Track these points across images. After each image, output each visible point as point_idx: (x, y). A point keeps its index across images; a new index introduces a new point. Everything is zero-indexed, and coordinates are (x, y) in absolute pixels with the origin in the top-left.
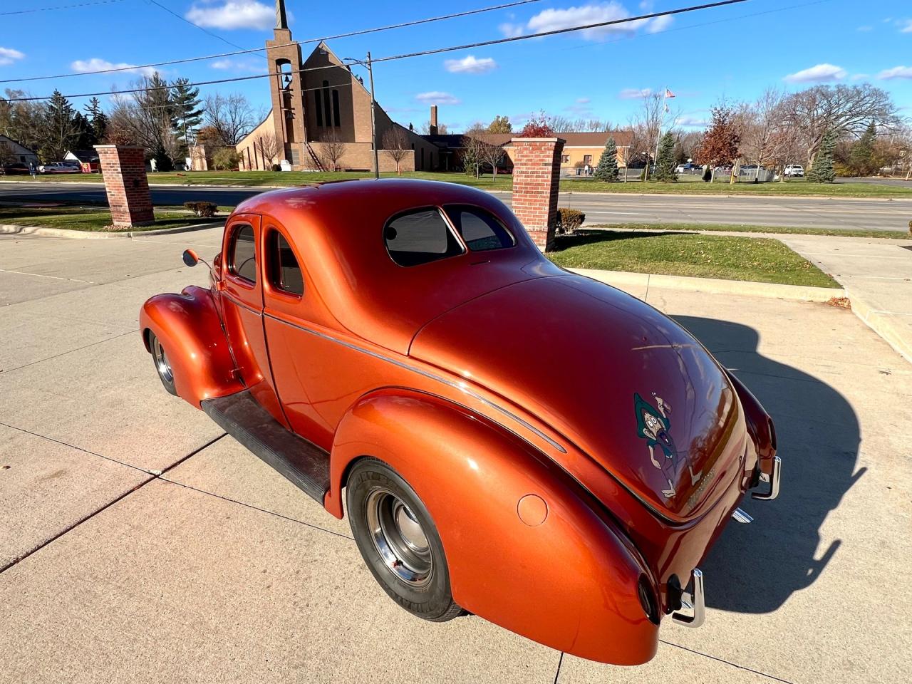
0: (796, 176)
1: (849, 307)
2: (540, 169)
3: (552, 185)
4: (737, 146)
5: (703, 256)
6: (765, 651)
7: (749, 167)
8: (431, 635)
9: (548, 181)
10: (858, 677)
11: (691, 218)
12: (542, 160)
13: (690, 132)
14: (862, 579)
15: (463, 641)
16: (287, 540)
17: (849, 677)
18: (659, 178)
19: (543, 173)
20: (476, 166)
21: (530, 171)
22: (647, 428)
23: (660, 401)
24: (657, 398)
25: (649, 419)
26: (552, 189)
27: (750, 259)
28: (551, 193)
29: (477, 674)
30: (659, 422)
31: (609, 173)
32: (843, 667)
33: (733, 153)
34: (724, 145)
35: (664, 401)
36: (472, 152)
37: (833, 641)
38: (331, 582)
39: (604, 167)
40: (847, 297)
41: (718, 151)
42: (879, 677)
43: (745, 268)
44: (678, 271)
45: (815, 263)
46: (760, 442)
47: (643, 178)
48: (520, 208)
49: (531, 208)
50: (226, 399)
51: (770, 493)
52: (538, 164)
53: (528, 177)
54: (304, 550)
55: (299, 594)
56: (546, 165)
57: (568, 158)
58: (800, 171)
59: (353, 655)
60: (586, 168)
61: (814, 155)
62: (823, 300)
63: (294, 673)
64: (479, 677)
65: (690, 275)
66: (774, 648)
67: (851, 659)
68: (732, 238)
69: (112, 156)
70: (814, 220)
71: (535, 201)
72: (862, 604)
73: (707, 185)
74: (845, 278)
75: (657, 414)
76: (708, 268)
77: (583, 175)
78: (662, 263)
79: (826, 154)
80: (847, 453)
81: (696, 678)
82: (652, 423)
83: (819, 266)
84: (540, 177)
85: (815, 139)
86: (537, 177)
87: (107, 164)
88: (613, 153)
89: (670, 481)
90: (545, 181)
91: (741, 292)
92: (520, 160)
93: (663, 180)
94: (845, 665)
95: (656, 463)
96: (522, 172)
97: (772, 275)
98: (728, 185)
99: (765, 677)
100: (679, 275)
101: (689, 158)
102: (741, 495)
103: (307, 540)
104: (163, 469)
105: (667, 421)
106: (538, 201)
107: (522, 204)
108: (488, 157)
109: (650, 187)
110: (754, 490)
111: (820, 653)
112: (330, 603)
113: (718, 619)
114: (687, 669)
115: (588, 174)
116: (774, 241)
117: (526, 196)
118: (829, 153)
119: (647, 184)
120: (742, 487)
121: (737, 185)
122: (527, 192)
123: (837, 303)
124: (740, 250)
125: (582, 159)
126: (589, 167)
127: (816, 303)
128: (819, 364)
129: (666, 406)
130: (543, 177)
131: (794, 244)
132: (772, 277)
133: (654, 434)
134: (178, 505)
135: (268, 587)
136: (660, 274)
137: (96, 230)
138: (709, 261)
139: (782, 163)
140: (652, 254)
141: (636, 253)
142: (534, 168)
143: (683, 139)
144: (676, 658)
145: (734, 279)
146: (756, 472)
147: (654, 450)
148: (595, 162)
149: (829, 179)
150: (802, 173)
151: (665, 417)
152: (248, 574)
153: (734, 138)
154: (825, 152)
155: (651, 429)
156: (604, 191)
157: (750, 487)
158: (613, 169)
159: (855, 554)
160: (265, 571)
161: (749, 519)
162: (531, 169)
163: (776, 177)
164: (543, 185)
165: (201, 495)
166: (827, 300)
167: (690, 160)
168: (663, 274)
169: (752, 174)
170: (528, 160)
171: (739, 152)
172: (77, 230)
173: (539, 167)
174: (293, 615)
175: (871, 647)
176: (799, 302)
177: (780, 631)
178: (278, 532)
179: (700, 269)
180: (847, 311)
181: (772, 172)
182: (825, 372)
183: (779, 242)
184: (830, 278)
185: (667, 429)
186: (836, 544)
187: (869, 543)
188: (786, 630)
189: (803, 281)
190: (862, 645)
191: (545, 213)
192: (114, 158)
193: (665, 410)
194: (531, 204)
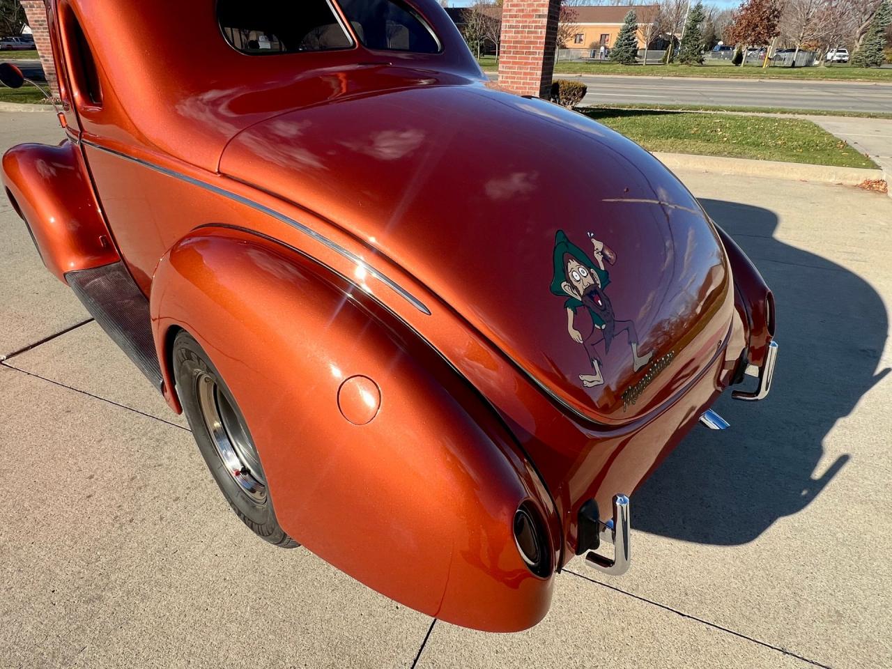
0: (839, 61)
1: (885, 191)
2: (534, 22)
3: (546, 43)
4: (775, 22)
5: (719, 133)
6: (724, 594)
7: (787, 51)
8: (281, 563)
9: (541, 38)
10: (847, 633)
11: (712, 101)
12: (536, 11)
13: (725, 9)
14: (867, 503)
15: (321, 572)
16: (132, 439)
17: (833, 633)
18: (682, 61)
19: (536, 27)
20: (477, 44)
21: (521, 25)
22: (570, 282)
23: (598, 245)
24: (594, 241)
25: (576, 269)
26: (546, 48)
27: (773, 138)
28: (545, 54)
29: (327, 617)
30: (592, 275)
31: (626, 54)
32: (827, 619)
33: (771, 29)
34: (761, 19)
35: (606, 245)
36: (473, 27)
37: (819, 584)
38: (171, 492)
39: (621, 46)
40: (884, 178)
41: (752, 26)
42: (876, 633)
43: (767, 147)
44: (688, 149)
45: (850, 143)
46: (752, 327)
47: (664, 60)
48: (508, 73)
49: (520, 73)
50: (93, 271)
51: (757, 393)
52: (531, 16)
53: (518, 32)
54: (150, 452)
55: (125, 506)
56: (540, 16)
57: (582, 37)
58: (844, 56)
59: (170, 587)
60: (602, 48)
61: (863, 36)
62: (855, 183)
63: (83, 609)
64: (328, 621)
65: (701, 153)
66: (736, 592)
67: (840, 609)
68: (758, 119)
69: (39, 11)
70: (854, 104)
71: (526, 64)
72: (862, 536)
73: (737, 68)
74: (883, 159)
75: (589, 264)
76: (722, 145)
77: (598, 57)
78: (670, 140)
79: (878, 32)
80: (864, 351)
81: (623, 629)
82: (579, 276)
83: (855, 147)
84: (532, 32)
85: (867, 17)
86: (529, 32)
87: (36, 21)
88: (633, 29)
89: (595, 363)
90: (538, 38)
91: (757, 172)
92: (510, 10)
93: (687, 63)
94: (831, 617)
95: (575, 335)
96: (511, 27)
97: (797, 154)
98: (760, 69)
99: (718, 630)
100: (688, 153)
101: (719, 40)
102: (716, 393)
103: (158, 440)
104: (9, 353)
105: (605, 276)
106: (530, 64)
107: (510, 68)
108: (491, 33)
109: (671, 69)
110: (736, 387)
111: (798, 598)
112: (161, 519)
113: (667, 552)
114: (612, 617)
115: (603, 56)
116: (805, 122)
117: (515, 58)
118: (881, 31)
119: (669, 67)
120: (718, 382)
121: (771, 69)
122: (517, 53)
123: (871, 186)
124: (764, 129)
125: (598, 39)
126: (606, 48)
127: (846, 186)
128: (841, 250)
129: (607, 253)
130: (536, 32)
131: (828, 125)
132: (798, 156)
133: (578, 292)
134: (12, 395)
135: (89, 497)
136: (665, 152)
137: (31, 102)
138: (725, 139)
139: (825, 44)
140: (659, 131)
141: (641, 130)
142: (526, 21)
143: (715, 18)
144: (602, 602)
145: (751, 158)
146: (741, 364)
147: (575, 313)
148: (611, 44)
149: (876, 63)
150: (846, 58)
151: (603, 268)
152: (68, 479)
153: (774, 12)
154: (877, 29)
155: (575, 284)
156: (619, 74)
157: (731, 384)
158: (631, 49)
159: (861, 472)
160: (91, 477)
161: (722, 423)
162: (522, 22)
163: (816, 63)
164: (536, 43)
165: (44, 383)
166: (860, 183)
167: (721, 43)
168: (669, 151)
169: (789, 58)
170: (520, 11)
171: (777, 29)
172: (9, 101)
173: (531, 20)
174: (109, 532)
175: (868, 593)
176: (826, 184)
177: (747, 570)
178: (125, 430)
179: (712, 147)
180: (884, 195)
181: (814, 56)
182: (848, 259)
183: (811, 123)
184: (867, 159)
185: (603, 287)
186: (843, 459)
187: (880, 458)
188: (757, 567)
189: (834, 160)
190: (857, 591)
191: (536, 79)
192: (42, 14)
193: (605, 259)
194: (520, 68)
